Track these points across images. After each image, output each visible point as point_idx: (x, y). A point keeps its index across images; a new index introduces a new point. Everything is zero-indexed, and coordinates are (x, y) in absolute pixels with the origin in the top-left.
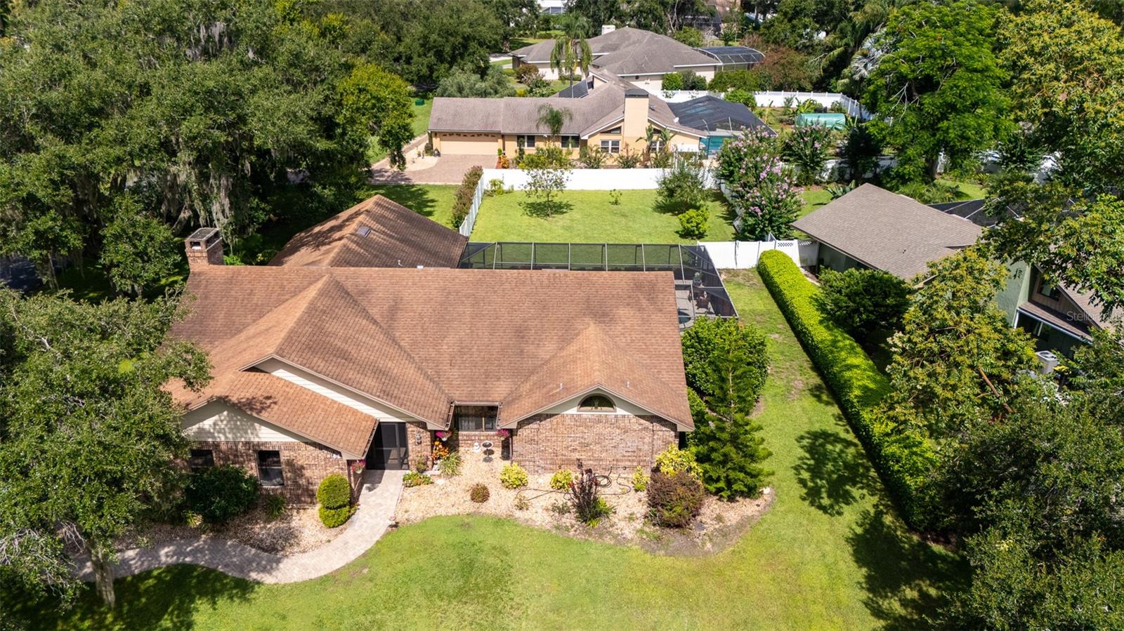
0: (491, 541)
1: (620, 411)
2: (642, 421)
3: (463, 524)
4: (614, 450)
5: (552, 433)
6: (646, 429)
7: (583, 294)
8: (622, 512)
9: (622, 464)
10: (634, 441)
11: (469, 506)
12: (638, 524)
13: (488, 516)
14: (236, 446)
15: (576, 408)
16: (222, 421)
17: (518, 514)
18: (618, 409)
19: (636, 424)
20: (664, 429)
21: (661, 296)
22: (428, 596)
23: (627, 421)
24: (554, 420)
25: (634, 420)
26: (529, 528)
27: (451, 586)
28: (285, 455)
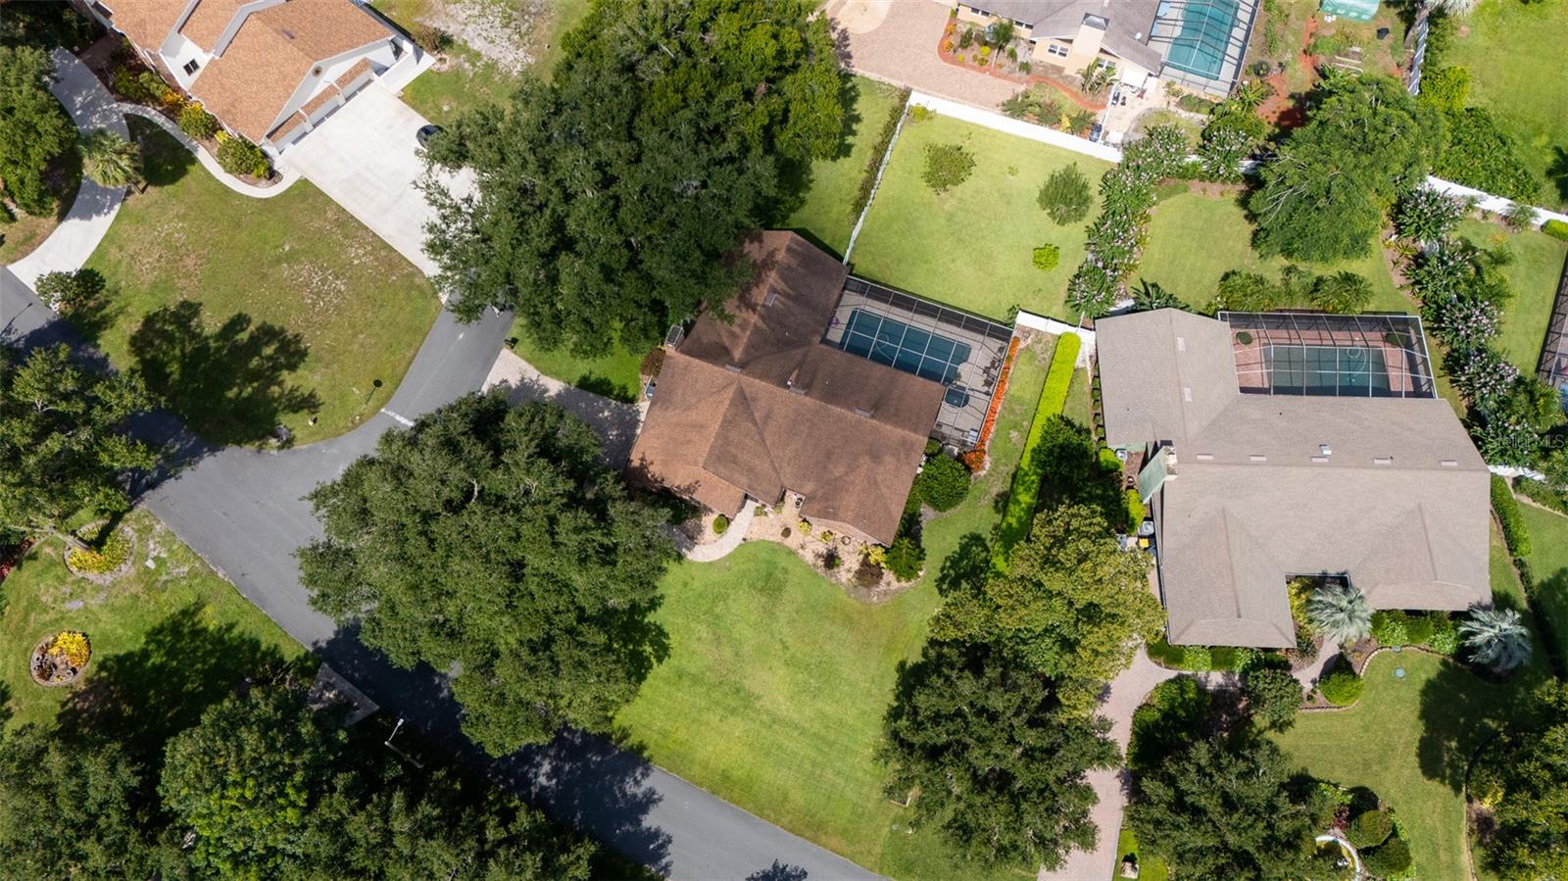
0: (783, 564)
3: (775, 548)
8: (847, 566)
11: (778, 538)
12: (850, 575)
13: (786, 547)
17: (800, 551)
22: (750, 587)
26: (801, 561)
27: (760, 584)
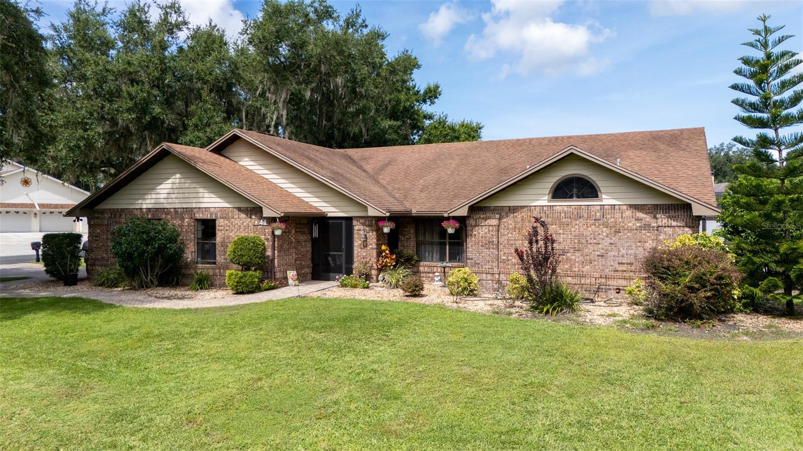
1: (606, 199)
2: (640, 215)
6: (647, 227)
9: (613, 283)
10: (630, 247)
15: (546, 197)
18: (604, 196)
19: (633, 219)
20: (674, 223)
23: (618, 215)
24: (519, 215)
25: (628, 213)
28: (220, 224)
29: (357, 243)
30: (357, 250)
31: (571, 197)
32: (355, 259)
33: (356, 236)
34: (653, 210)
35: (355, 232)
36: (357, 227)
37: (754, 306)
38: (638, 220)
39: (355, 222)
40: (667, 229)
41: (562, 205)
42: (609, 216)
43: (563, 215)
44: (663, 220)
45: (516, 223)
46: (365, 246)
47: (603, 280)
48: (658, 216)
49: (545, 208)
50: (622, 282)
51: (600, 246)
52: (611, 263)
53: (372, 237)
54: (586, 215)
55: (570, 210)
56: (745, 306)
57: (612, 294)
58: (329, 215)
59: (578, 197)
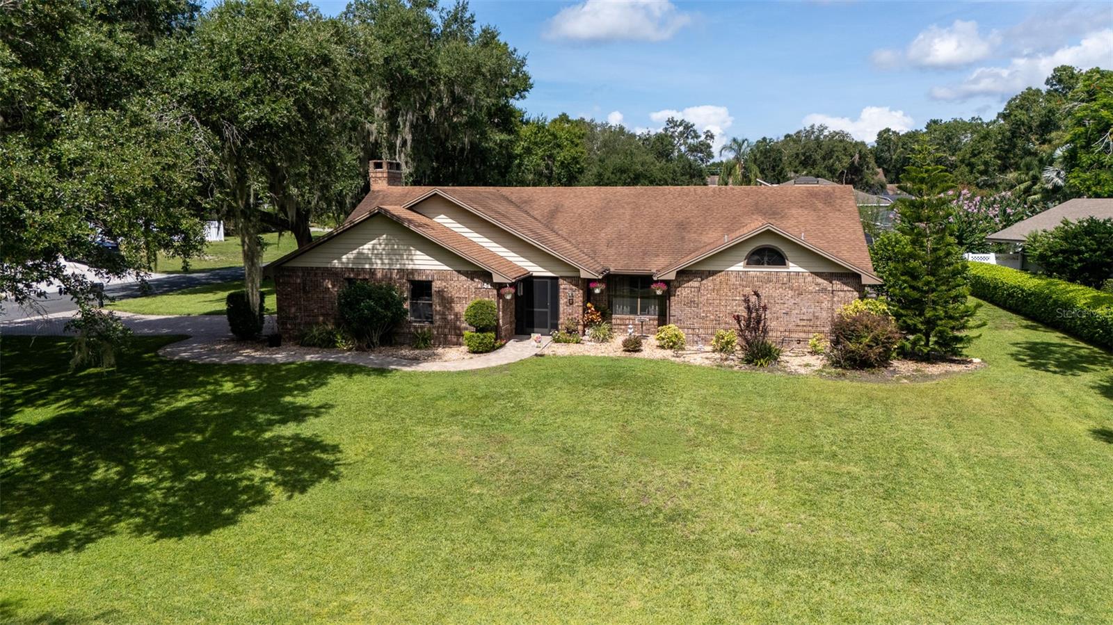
1: (793, 267)
2: (820, 280)
3: (613, 359)
4: (787, 318)
5: (714, 295)
6: (824, 290)
7: (750, 201)
8: (796, 363)
9: (795, 335)
10: (809, 307)
11: (619, 354)
12: (816, 368)
13: (641, 358)
14: (391, 274)
15: (742, 264)
16: (380, 244)
17: (674, 359)
18: (791, 264)
19: (813, 284)
20: (846, 288)
21: (838, 201)
23: (801, 280)
24: (717, 278)
25: (810, 279)
28: (436, 285)
29: (563, 301)
30: (563, 307)
31: (763, 264)
32: (561, 316)
33: (561, 294)
34: (830, 277)
35: (561, 290)
36: (564, 285)
37: (905, 354)
38: (817, 284)
39: (561, 281)
40: (840, 293)
41: (755, 270)
42: (794, 281)
43: (756, 279)
44: (837, 285)
45: (715, 285)
46: (571, 303)
47: (787, 333)
48: (834, 282)
49: (741, 273)
50: (803, 335)
51: (786, 305)
52: (794, 319)
53: (579, 295)
54: (775, 280)
55: (761, 275)
56: (898, 354)
57: (794, 345)
58: (535, 274)
59: (769, 264)
